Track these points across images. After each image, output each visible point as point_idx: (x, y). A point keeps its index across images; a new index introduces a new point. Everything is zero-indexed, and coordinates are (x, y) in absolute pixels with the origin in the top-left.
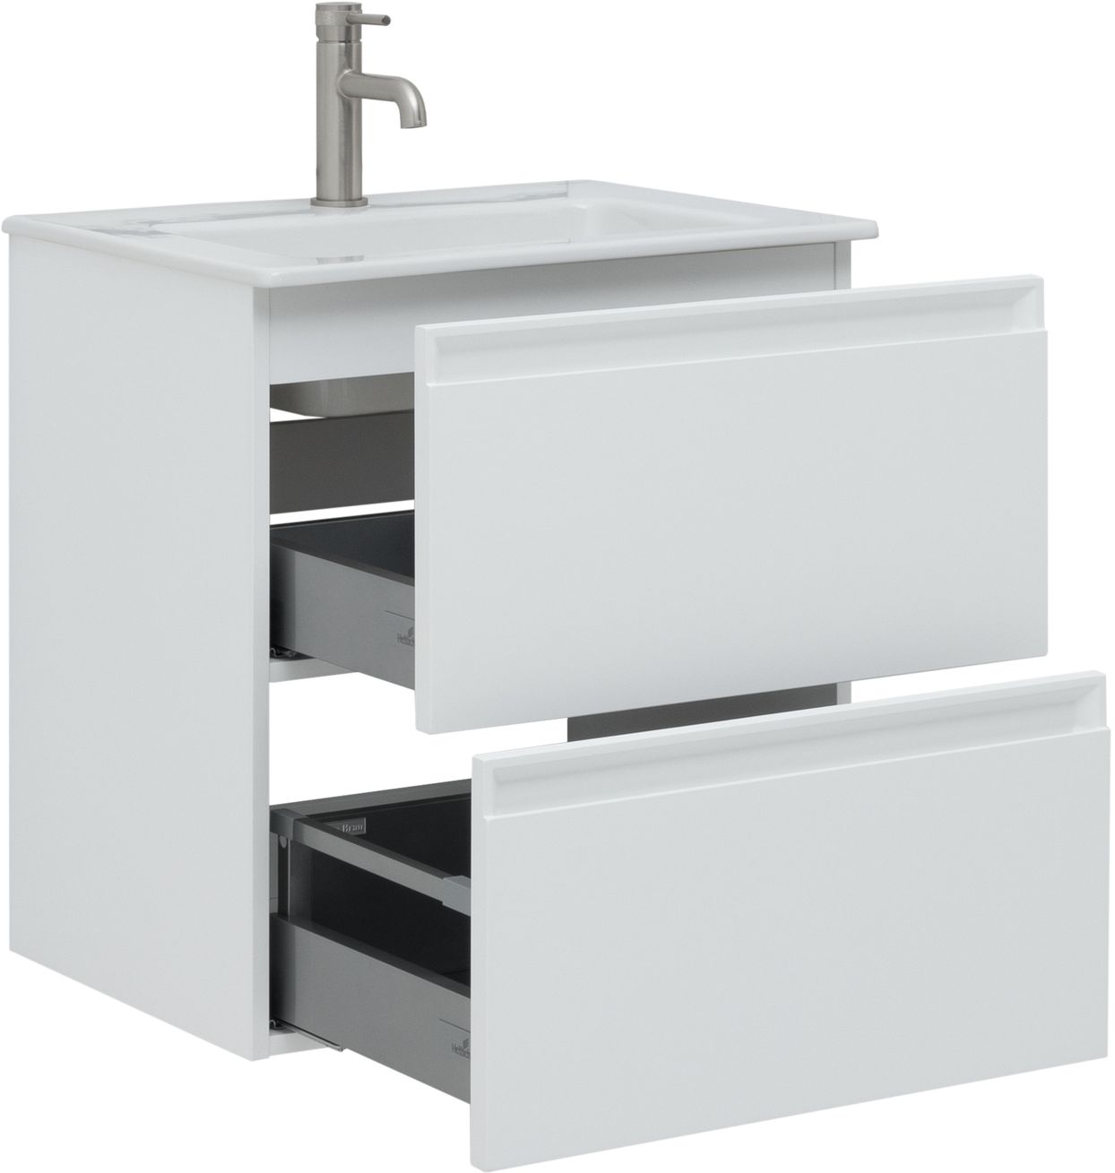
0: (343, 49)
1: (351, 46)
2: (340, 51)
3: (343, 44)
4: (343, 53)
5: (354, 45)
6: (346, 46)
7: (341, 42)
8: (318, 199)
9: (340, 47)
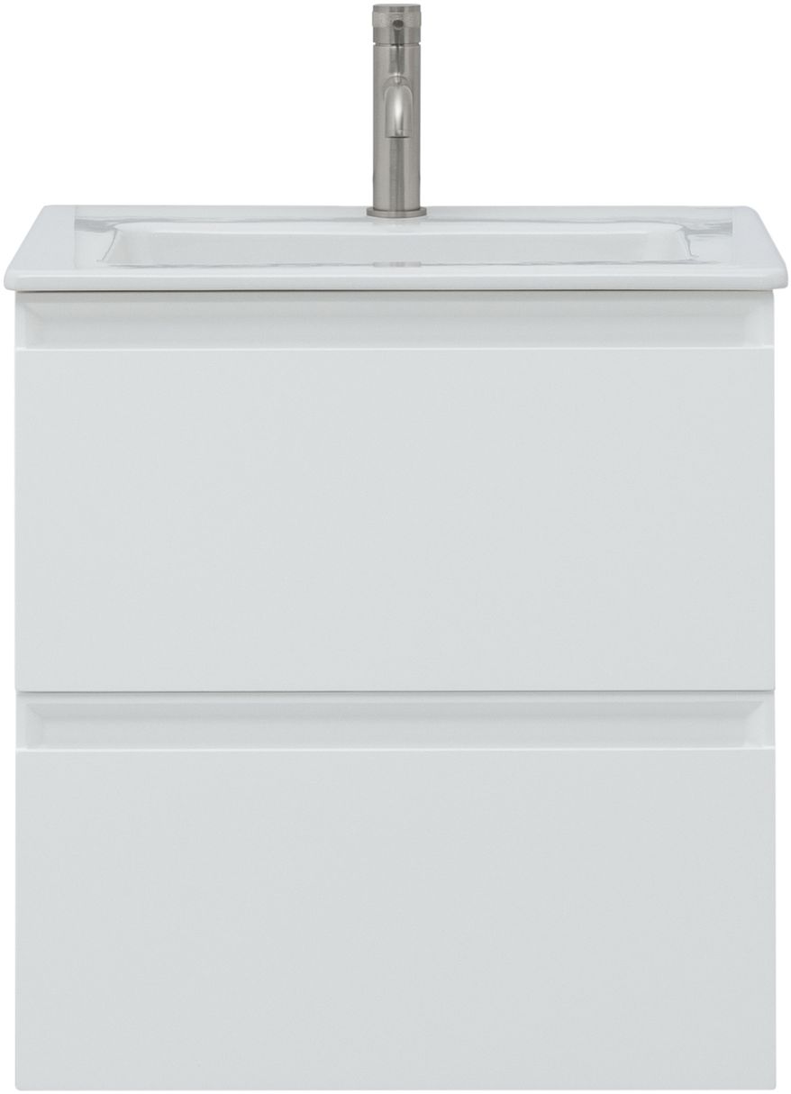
0: (394, 53)
1: (403, 50)
2: (391, 55)
3: (394, 47)
4: (394, 57)
5: (407, 49)
6: (398, 49)
7: (393, 45)
8: (374, 209)
9: (391, 50)
